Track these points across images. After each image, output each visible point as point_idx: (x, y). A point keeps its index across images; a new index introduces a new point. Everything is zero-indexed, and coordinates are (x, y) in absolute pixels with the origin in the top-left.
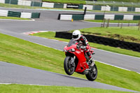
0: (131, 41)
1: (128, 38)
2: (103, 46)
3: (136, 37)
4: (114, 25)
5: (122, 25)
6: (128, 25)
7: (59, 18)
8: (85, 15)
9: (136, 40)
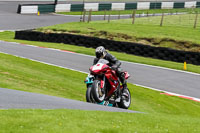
0: (124, 40)
1: (119, 35)
2: (84, 49)
3: (129, 34)
4: (99, 19)
5: (109, 18)
6: (119, 18)
7: (19, 11)
8: (57, 6)
9: (130, 38)
